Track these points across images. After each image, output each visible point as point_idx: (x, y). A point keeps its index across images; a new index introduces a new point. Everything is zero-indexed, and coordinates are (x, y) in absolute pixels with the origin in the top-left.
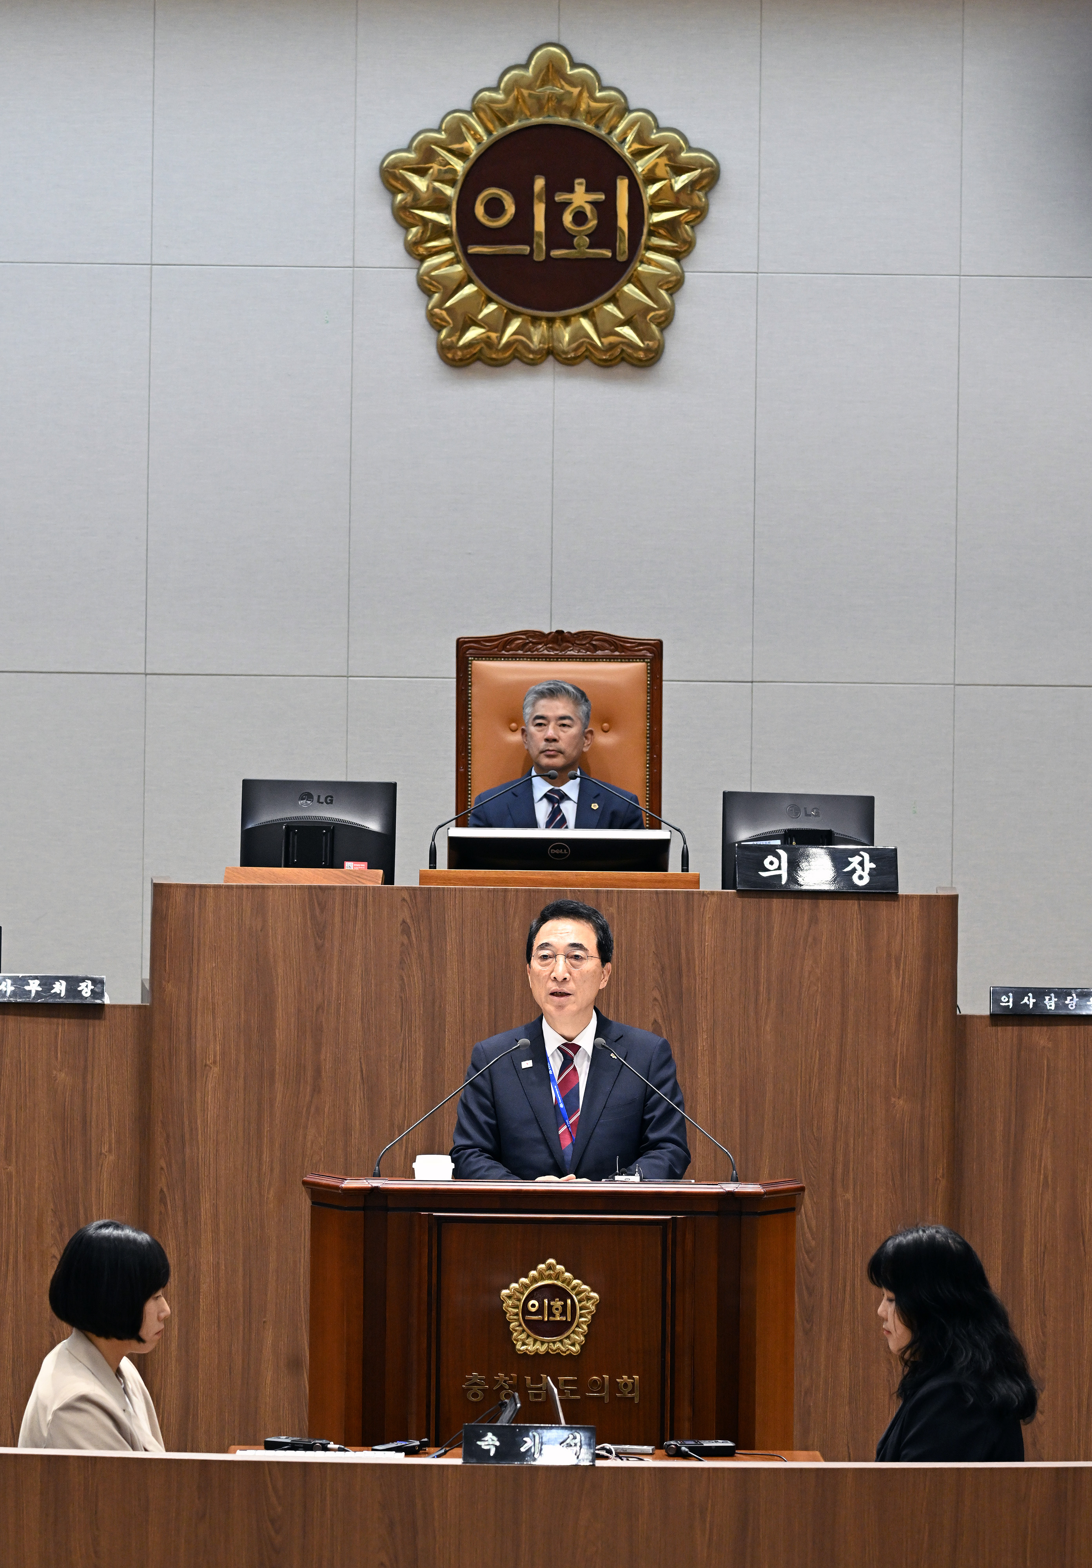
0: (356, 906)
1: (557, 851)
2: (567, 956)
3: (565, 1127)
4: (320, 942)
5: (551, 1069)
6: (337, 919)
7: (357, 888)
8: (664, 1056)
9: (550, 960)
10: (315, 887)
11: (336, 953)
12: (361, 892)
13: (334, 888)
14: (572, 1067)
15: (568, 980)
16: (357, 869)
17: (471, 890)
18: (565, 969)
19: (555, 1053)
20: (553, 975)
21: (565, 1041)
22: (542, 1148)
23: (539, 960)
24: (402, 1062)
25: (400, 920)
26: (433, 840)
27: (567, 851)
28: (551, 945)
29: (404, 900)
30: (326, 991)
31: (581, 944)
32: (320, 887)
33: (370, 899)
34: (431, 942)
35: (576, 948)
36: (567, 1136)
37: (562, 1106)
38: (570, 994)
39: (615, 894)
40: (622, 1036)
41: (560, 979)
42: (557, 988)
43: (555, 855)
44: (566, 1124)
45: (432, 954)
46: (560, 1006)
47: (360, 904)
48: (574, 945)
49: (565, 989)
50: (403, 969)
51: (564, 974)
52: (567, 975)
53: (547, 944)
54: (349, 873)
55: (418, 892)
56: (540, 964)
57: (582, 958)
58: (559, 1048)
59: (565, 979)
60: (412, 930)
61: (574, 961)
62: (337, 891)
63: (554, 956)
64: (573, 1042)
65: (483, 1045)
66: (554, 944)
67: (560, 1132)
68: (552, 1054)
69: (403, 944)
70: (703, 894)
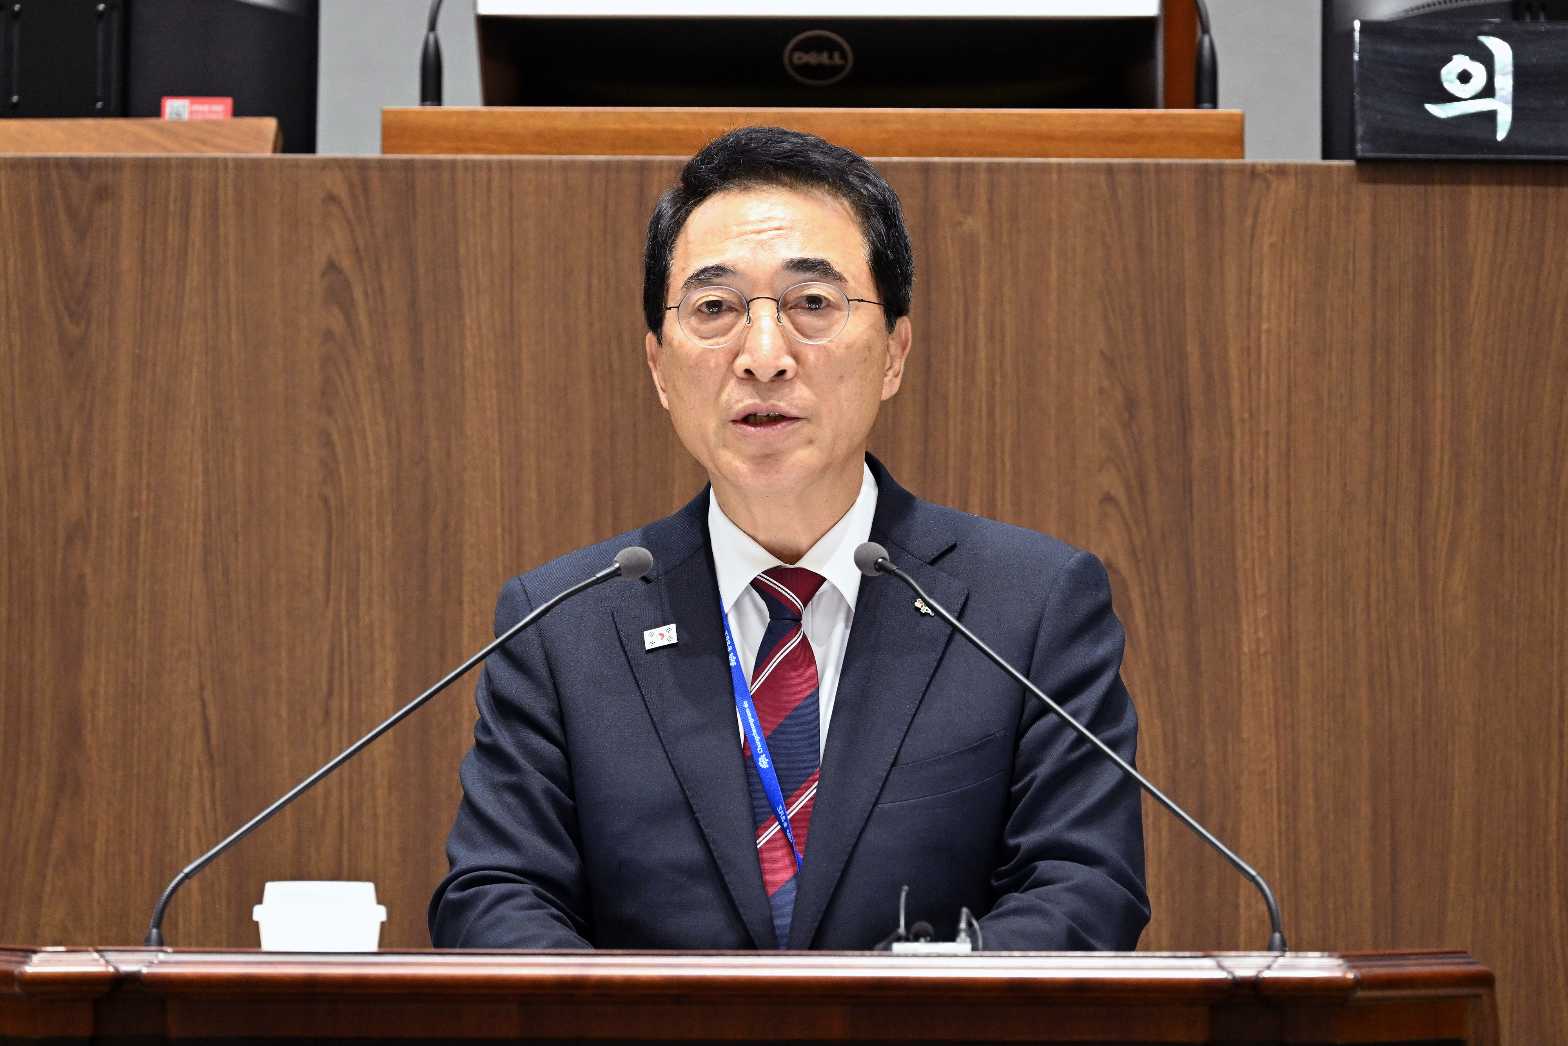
0: (186, 223)
1: (811, 58)
2: (783, 305)
3: (775, 828)
4: (74, 330)
5: (734, 650)
6: (127, 261)
7: (188, 164)
8: (1085, 605)
9: (726, 319)
10: (58, 163)
11: (124, 365)
12: (200, 175)
13: (116, 165)
14: (795, 641)
15: (789, 375)
16: (199, 117)
17: (538, 167)
18: (780, 342)
19: (747, 601)
20: (743, 362)
21: (775, 562)
22: (705, 892)
23: (693, 321)
24: (330, 694)
25: (320, 260)
26: (432, 27)
27: (844, 56)
28: (733, 273)
29: (331, 198)
30: (95, 483)
31: (822, 263)
32: (75, 164)
33: (226, 195)
34: (415, 329)
35: (809, 275)
36: (781, 855)
37: (764, 762)
38: (796, 419)
39: (983, 176)
40: (953, 548)
41: (765, 374)
42: (758, 401)
43: (805, 69)
44: (778, 818)
45: (417, 363)
46: (767, 456)
47: (197, 213)
48: (802, 265)
49: (783, 406)
50: (329, 412)
51: (777, 358)
52: (787, 362)
53: (719, 270)
54: (178, 130)
55: (375, 177)
56: (695, 331)
57: (829, 305)
58: (756, 584)
59: (782, 373)
60: (358, 293)
61: (806, 319)
62: (127, 174)
63: (742, 307)
64: (800, 564)
65: (528, 586)
66: (741, 266)
67: (762, 841)
68: (737, 605)
69: (328, 335)
70: (1253, 173)
